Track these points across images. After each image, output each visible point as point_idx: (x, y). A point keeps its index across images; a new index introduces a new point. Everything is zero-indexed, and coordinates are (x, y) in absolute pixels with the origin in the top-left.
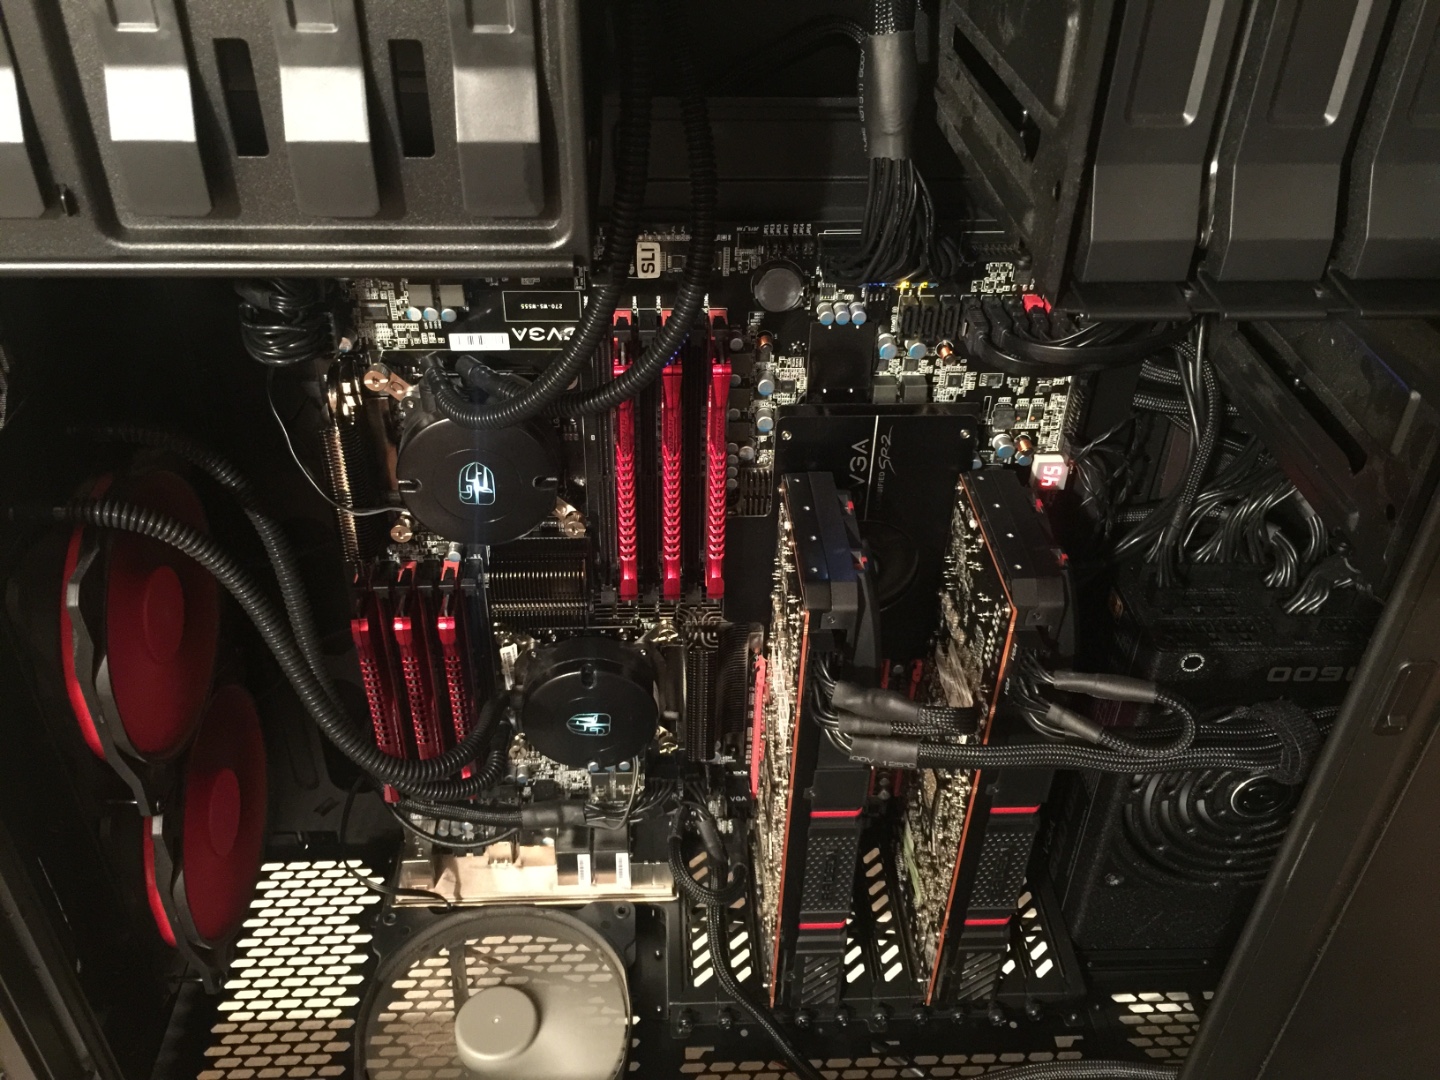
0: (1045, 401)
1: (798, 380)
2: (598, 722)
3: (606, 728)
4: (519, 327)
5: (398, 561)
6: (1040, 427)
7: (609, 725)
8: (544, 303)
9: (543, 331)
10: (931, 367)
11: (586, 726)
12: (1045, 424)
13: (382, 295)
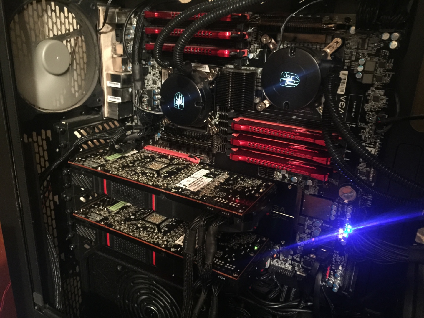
0: (290, 264)
1: (309, 191)
2: (180, 105)
3: (177, 107)
4: (346, 99)
5: (249, 31)
6: (280, 260)
7: (179, 108)
8: (355, 110)
9: (343, 107)
10: (308, 233)
11: (179, 99)
12: (281, 262)
13: (371, 48)
